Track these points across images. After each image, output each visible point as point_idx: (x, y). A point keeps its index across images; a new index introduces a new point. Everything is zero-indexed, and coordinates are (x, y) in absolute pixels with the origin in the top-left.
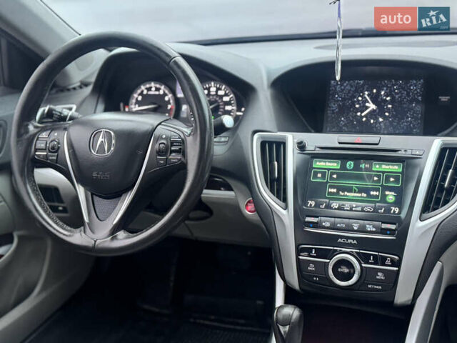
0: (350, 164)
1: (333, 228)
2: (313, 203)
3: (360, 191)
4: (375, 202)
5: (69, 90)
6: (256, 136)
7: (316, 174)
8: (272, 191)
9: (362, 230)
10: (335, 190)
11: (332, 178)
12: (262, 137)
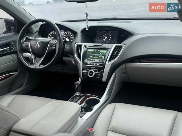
0: (96, 50)
1: (90, 64)
2: (87, 59)
3: (97, 56)
4: (100, 59)
5: (33, 33)
6: (76, 44)
7: (88, 53)
8: (78, 57)
9: (96, 65)
10: (91, 56)
11: (91, 54)
12: (77, 44)
